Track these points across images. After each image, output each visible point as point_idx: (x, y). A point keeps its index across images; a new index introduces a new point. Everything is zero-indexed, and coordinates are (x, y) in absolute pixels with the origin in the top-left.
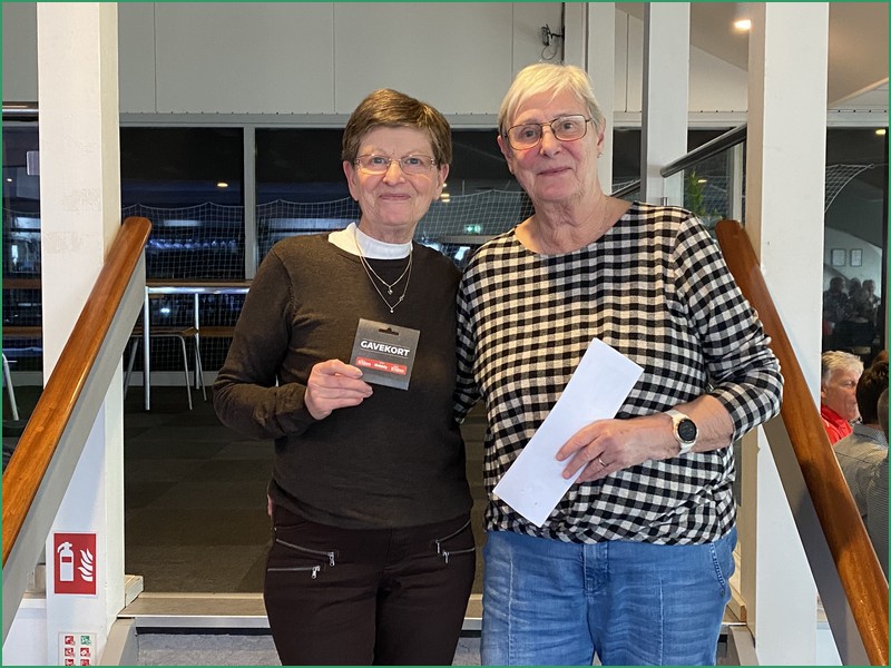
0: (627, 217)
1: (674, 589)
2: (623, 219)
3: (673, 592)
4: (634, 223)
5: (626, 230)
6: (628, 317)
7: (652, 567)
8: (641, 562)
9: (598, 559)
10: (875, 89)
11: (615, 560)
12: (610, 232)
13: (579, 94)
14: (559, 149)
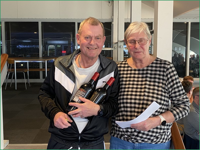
0: (155, 62)
2: (154, 62)
4: (156, 63)
5: (154, 65)
6: (152, 88)
8: (149, 148)
12: (150, 65)
13: (145, 33)
14: (140, 47)
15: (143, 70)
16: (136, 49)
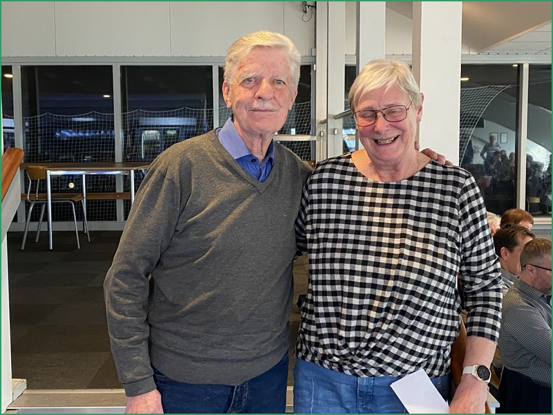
4: (434, 171)
11: (378, 387)
15: (398, 187)
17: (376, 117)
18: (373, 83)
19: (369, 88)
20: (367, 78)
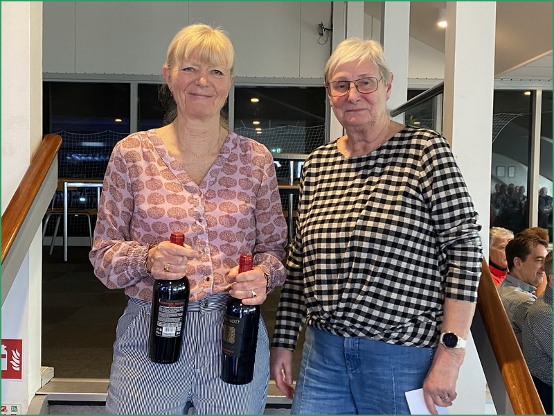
1: (402, 375)
2: (396, 136)
3: (401, 376)
4: (402, 139)
5: (395, 143)
7: (387, 359)
8: (379, 355)
9: (352, 350)
10: (524, 66)
11: (364, 351)
12: (385, 144)
13: (375, 63)
14: (360, 98)
15: (369, 159)
16: (350, 102)
17: (349, 88)
18: (348, 56)
19: (343, 61)
20: (343, 52)
